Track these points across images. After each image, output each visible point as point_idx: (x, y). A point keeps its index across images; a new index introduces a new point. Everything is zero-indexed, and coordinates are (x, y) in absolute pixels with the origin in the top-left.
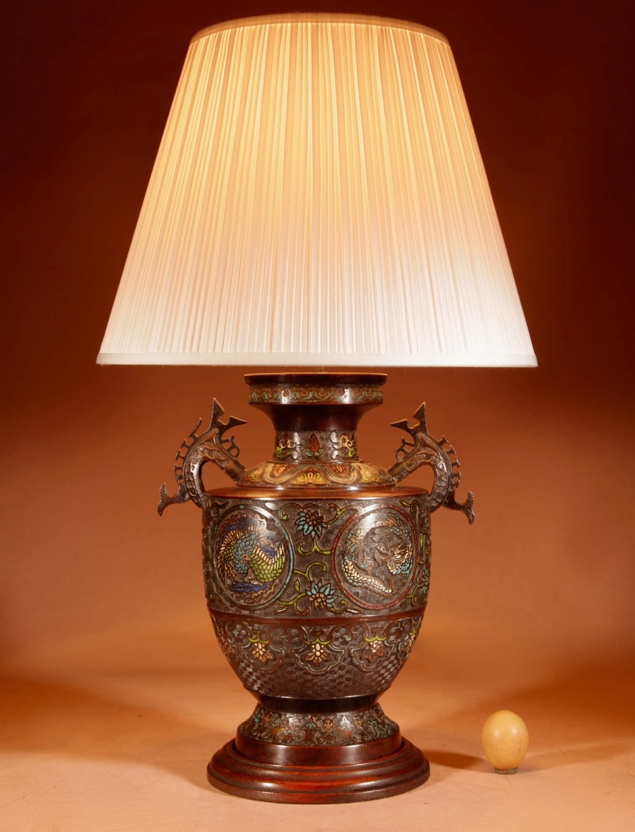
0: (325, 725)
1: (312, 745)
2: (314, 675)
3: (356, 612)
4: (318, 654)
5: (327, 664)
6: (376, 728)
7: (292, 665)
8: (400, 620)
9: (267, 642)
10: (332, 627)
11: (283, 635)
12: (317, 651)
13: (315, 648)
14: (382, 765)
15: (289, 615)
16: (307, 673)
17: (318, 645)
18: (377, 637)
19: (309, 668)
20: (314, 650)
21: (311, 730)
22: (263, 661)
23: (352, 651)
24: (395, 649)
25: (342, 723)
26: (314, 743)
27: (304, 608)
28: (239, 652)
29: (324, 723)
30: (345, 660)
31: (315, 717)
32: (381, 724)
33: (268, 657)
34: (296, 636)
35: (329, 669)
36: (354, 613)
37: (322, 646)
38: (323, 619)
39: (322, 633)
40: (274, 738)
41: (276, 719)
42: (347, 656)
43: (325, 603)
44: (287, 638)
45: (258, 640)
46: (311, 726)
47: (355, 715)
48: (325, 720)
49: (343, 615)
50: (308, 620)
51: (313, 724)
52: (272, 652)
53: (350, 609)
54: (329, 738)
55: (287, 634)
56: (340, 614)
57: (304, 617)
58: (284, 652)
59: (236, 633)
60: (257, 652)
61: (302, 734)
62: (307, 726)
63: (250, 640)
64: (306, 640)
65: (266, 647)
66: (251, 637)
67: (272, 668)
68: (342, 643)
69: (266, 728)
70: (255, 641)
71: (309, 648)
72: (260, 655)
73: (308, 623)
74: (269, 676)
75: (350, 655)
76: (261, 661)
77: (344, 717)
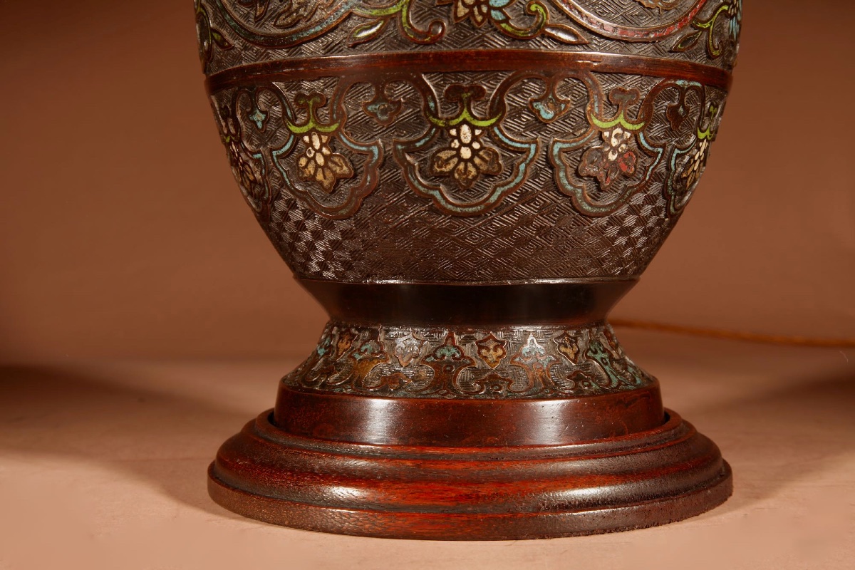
0: (484, 351)
1: (450, 397)
2: (456, 216)
3: (572, 39)
4: (466, 153)
5: (490, 184)
6: (606, 367)
7: (398, 186)
8: (680, 83)
9: (334, 127)
10: (503, 77)
11: (373, 103)
12: (462, 144)
13: (458, 137)
14: (626, 451)
15: (389, 44)
16: (437, 210)
17: (465, 128)
18: (621, 119)
19: (445, 196)
20: (456, 144)
21: (449, 364)
22: (326, 183)
23: (556, 150)
24: (664, 162)
25: (526, 348)
26: (455, 391)
27: (429, 22)
28: (269, 172)
29: (481, 348)
30: (536, 175)
31: (459, 334)
32: (617, 361)
33: (338, 170)
34: (410, 103)
35: (494, 199)
36: (562, 43)
37: (478, 132)
38: (478, 53)
39: (478, 94)
40: (358, 384)
41: (364, 343)
42: (541, 164)
43: (485, 9)
44: (384, 112)
45: (311, 125)
46: (448, 353)
47: (557, 334)
48: (484, 341)
49: (532, 46)
50: (439, 57)
51: (454, 351)
52: (349, 156)
53: (553, 28)
54: (494, 380)
55: (385, 99)
56: (525, 40)
57: (428, 50)
58: (376, 150)
59: (259, 117)
60: (309, 160)
61: (426, 373)
62: (438, 354)
63: (293, 128)
64: (435, 116)
65: (332, 142)
66: (293, 120)
67: (350, 201)
68: (528, 127)
69: (341, 364)
70: (305, 129)
71: (443, 137)
72: (317, 166)
73: (442, 64)
74: (343, 225)
75: (549, 163)
76: (321, 183)
77: (531, 337)
